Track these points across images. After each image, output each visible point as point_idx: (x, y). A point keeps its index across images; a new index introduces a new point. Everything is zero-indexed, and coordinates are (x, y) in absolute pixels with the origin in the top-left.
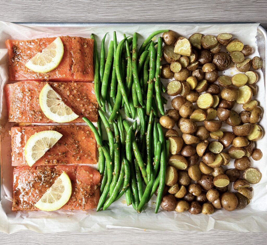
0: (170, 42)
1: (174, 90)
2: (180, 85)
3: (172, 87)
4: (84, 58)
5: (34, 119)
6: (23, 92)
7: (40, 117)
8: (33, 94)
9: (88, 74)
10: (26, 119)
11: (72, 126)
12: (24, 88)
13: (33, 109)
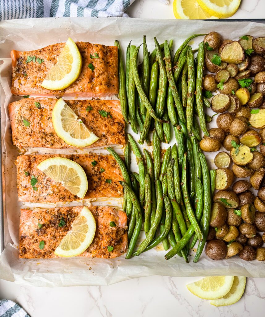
0: (215, 46)
1: (221, 105)
2: (228, 99)
3: (218, 102)
4: (108, 69)
5: (44, 143)
6: (30, 109)
7: (52, 141)
8: (44, 112)
9: (113, 86)
10: (34, 143)
11: (92, 155)
12: (32, 104)
13: (43, 131)
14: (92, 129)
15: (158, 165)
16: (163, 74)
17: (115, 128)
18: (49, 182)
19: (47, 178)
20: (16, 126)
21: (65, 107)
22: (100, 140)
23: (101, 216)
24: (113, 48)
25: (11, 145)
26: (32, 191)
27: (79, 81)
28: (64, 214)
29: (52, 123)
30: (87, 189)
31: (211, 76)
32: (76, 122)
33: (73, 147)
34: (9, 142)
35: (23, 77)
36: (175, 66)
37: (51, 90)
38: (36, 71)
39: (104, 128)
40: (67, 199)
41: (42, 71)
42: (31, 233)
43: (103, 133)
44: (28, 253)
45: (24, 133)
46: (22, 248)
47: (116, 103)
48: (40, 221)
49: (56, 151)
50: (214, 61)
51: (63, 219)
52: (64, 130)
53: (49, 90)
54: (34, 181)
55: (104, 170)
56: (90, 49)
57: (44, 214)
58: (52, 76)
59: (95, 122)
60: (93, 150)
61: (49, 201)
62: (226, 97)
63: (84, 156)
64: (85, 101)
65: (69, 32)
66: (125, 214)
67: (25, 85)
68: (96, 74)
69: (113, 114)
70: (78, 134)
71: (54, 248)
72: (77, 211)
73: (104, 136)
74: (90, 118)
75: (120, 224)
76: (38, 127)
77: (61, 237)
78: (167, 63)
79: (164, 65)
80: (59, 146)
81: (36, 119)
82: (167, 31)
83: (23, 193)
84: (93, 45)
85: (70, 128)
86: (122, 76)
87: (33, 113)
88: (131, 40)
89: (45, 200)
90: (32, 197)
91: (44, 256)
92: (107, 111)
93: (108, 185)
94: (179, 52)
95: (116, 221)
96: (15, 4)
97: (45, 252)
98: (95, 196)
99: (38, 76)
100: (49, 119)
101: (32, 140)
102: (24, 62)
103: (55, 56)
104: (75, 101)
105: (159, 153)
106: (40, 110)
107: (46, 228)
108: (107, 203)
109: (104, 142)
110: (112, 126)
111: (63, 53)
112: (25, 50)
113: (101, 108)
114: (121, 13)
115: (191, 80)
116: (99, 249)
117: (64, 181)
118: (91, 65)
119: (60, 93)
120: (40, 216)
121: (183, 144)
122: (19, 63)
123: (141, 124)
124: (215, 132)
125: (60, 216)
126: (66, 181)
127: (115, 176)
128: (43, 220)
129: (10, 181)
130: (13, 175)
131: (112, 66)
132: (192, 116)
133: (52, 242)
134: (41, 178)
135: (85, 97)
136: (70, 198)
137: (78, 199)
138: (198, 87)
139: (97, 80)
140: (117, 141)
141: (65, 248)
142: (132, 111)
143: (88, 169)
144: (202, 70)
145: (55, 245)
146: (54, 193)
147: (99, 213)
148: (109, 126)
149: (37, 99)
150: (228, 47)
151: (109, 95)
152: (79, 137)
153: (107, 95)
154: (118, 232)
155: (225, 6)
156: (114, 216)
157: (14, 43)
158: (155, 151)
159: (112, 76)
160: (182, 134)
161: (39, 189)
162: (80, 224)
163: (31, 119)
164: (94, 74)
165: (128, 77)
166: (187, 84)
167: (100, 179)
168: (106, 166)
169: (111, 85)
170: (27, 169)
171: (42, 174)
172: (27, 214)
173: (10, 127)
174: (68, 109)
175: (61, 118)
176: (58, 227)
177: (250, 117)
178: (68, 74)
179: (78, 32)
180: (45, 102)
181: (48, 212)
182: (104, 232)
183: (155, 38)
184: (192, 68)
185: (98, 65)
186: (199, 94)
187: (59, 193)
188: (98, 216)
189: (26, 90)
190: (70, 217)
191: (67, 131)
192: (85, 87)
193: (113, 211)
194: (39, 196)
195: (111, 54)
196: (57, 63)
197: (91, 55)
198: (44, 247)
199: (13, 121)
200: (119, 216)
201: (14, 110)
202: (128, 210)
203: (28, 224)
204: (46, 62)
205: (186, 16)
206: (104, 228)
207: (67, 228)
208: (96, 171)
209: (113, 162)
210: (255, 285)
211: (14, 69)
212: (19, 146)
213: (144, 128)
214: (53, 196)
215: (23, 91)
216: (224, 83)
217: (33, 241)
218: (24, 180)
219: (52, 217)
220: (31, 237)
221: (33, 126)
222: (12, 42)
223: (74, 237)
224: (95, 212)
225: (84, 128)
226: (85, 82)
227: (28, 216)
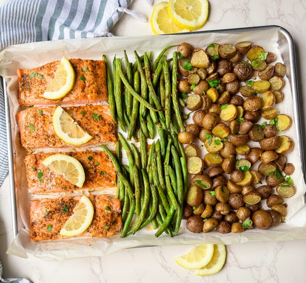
0: (186, 54)
1: (194, 104)
2: (200, 98)
3: (192, 102)
4: (97, 79)
5: (47, 144)
6: (35, 116)
7: (54, 142)
8: (46, 118)
9: (103, 93)
10: (39, 144)
11: (87, 152)
12: (36, 112)
13: (46, 133)
14: (86, 130)
15: (145, 157)
16: (144, 81)
17: (106, 128)
18: (53, 175)
19: (51, 171)
20: (24, 131)
21: (63, 112)
22: (94, 139)
23: (98, 202)
24: (100, 62)
25: (20, 147)
26: (39, 183)
27: (73, 91)
28: (67, 202)
29: (53, 126)
30: (85, 179)
31: (185, 80)
32: (73, 125)
33: (71, 145)
34: (18, 144)
35: (28, 90)
36: (153, 74)
37: (51, 100)
38: (38, 85)
39: (96, 129)
40: (68, 189)
41: (43, 84)
42: (40, 219)
43: (96, 133)
44: (38, 236)
45: (30, 136)
46: (32, 232)
47: (106, 108)
48: (47, 209)
49: (58, 150)
50: (186, 68)
51: (66, 206)
52: (63, 131)
53: (50, 100)
54: (41, 175)
55: (99, 164)
56: (82, 64)
57: (50, 203)
58: (51, 88)
59: (89, 124)
60: (89, 148)
61: (54, 191)
62: (198, 97)
63: (81, 152)
64: (80, 107)
65: (63, 52)
66: (118, 200)
67: (29, 97)
68: (87, 84)
69: (104, 116)
70: (75, 134)
71: (59, 230)
72: (78, 200)
73: (97, 135)
74: (84, 121)
75: (114, 208)
76: (42, 130)
77: (65, 221)
78: (146, 71)
79: (144, 73)
80: (59, 145)
81: (39, 124)
82: (145, 45)
83: (32, 186)
84: (83, 61)
85: (68, 129)
86: (110, 85)
87: (37, 119)
88: (116, 55)
89: (50, 191)
90: (39, 189)
91: (51, 238)
92: (98, 114)
93: (102, 176)
94: (157, 62)
95: (111, 206)
96: (19, 32)
97: (52, 234)
98: (92, 185)
99: (40, 89)
100: (51, 124)
101: (37, 141)
102: (28, 78)
103: (53, 71)
104: (71, 107)
105: (145, 148)
106: (42, 117)
107: (53, 214)
108: (103, 192)
109: (97, 141)
110: (103, 126)
111: (59, 69)
112: (29, 68)
113: (94, 112)
114: (106, 32)
115: (167, 84)
116: (98, 229)
117: (65, 173)
118: (83, 77)
119: (59, 102)
120: (47, 205)
121: (163, 138)
122: (24, 79)
123: (129, 123)
124: (190, 127)
125: (63, 204)
126: (67, 173)
127: (108, 168)
128: (49, 208)
129: (21, 176)
130: (23, 172)
131: (101, 77)
132: (170, 114)
133: (58, 225)
134: (46, 172)
135: (79, 104)
136: (71, 188)
137: (77, 189)
138: (173, 90)
139: (88, 89)
140: (108, 139)
141: (68, 229)
142: (119, 113)
143: (84, 163)
144: (176, 75)
145: (60, 227)
146: (57, 184)
147: (96, 200)
148: (101, 126)
149: (40, 107)
150: (196, 55)
151: (99, 101)
152: (75, 136)
153: (98, 101)
154: (112, 215)
155: (194, 20)
156: (109, 201)
157: (19, 63)
158: (141, 146)
159: (101, 85)
160: (162, 130)
161: (44, 181)
162: (80, 209)
163: (36, 124)
164: (86, 84)
165: (115, 85)
166: (164, 88)
167: (95, 171)
168: (100, 160)
169: (100, 92)
170: (34, 165)
171: (46, 169)
172: (36, 204)
173: (19, 132)
174: (65, 114)
175: (60, 122)
176: (62, 212)
177: (221, 112)
178: (64, 86)
179: (71, 51)
180: (46, 110)
181: (54, 201)
182: (101, 215)
183: (135, 51)
184: (167, 74)
185: (89, 77)
186: (175, 96)
187: (61, 184)
188: (95, 203)
189: (31, 101)
190: (72, 204)
191: (65, 132)
192: (79, 95)
193: (108, 198)
194: (45, 187)
195: (99, 67)
196: (55, 77)
197: (82, 69)
198: (51, 230)
199: (21, 127)
200: (113, 202)
201: (21, 117)
202: (121, 197)
203: (37, 212)
204: (46, 76)
205: (161, 31)
206: (101, 211)
207: (70, 214)
208: (91, 165)
209: (106, 157)
210: (235, 257)
211: (20, 84)
212: (27, 147)
213: (131, 127)
214: (57, 186)
215: (28, 102)
216: (196, 85)
217: (42, 225)
218: (32, 174)
219: (57, 205)
220: (40, 223)
221: (38, 130)
222: (17, 62)
223: (76, 220)
224: (92, 200)
225: (80, 129)
226: (78, 91)
227: (37, 205)
